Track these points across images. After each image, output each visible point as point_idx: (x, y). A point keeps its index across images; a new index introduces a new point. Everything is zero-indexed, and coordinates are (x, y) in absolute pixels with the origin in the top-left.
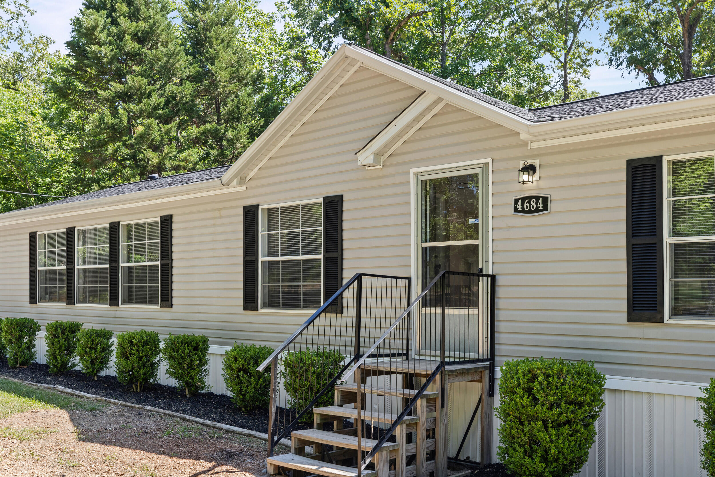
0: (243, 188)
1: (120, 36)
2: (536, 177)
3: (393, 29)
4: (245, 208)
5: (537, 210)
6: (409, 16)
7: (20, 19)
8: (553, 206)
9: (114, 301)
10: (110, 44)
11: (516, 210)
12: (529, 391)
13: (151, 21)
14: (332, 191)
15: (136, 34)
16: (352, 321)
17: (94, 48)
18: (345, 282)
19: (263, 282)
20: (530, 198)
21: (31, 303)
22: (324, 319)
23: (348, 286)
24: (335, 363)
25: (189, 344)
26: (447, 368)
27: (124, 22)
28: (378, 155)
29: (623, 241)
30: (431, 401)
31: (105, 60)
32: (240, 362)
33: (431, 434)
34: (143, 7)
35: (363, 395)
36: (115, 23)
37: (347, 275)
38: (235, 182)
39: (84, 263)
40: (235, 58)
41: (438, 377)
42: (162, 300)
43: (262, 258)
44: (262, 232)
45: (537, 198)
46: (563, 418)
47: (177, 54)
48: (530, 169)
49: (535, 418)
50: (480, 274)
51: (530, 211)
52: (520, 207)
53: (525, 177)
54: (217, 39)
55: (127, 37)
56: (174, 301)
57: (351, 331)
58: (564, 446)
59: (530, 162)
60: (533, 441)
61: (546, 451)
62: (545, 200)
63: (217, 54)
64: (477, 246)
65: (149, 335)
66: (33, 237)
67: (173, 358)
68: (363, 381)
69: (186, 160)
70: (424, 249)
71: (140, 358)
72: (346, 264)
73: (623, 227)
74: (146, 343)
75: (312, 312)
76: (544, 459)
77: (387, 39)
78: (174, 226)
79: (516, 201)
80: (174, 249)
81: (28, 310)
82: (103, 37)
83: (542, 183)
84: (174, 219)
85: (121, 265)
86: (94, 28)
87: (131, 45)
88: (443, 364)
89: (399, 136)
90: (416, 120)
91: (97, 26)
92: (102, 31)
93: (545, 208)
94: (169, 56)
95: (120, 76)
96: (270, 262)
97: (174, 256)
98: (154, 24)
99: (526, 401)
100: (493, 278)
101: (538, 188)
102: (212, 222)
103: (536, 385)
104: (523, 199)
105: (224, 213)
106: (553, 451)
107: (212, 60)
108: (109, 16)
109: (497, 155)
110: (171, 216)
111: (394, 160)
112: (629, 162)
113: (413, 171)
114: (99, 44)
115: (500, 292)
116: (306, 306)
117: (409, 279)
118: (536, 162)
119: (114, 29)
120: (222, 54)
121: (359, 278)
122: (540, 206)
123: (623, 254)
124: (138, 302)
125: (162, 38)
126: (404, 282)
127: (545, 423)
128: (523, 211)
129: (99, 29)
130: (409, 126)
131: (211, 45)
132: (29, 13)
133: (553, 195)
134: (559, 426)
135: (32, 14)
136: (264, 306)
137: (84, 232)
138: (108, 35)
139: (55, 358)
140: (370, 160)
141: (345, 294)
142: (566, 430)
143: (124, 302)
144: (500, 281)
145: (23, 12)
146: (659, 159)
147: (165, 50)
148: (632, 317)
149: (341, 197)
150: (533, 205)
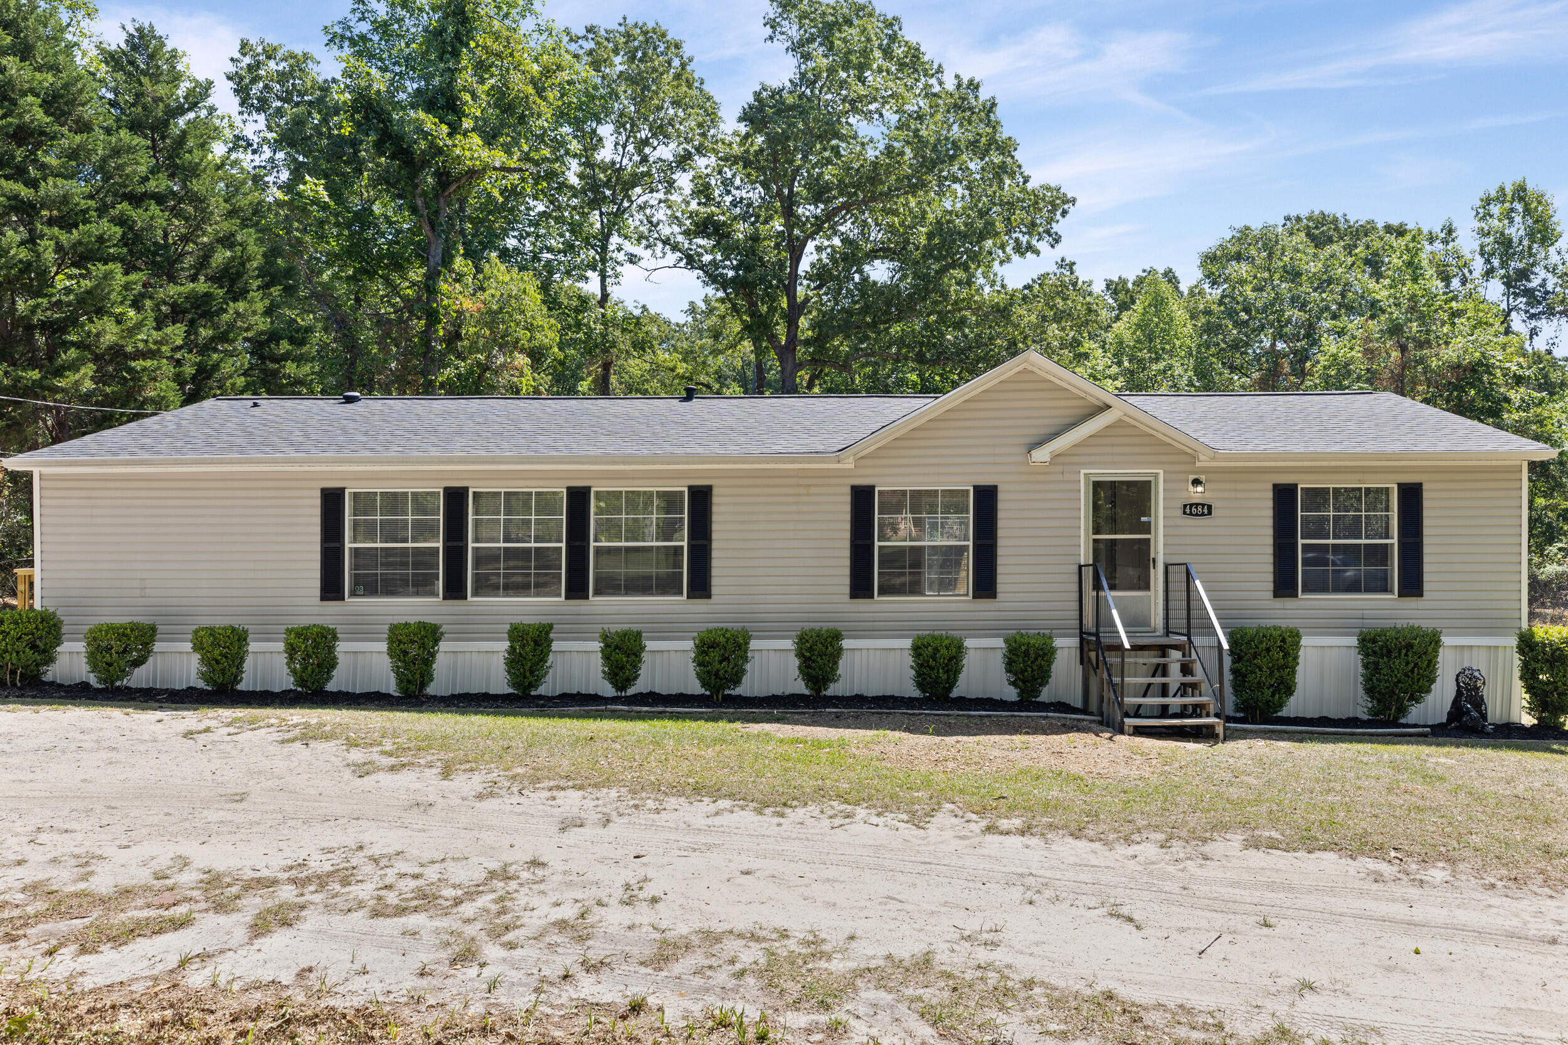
0: (851, 466)
2: (1202, 489)
4: (853, 488)
5: (1203, 514)
8: (1215, 512)
11: (1185, 513)
14: (985, 480)
20: (1197, 505)
21: (325, 598)
29: (1269, 541)
37: (1004, 562)
42: (691, 590)
43: (878, 543)
44: (879, 516)
45: (1203, 505)
48: (1196, 482)
51: (1197, 515)
52: (1188, 511)
59: (1196, 477)
62: (1210, 507)
64: (1149, 540)
70: (1095, 541)
72: (1001, 551)
73: (1269, 531)
78: (715, 500)
79: (1185, 506)
80: (714, 527)
83: (1207, 494)
84: (715, 491)
85: (594, 544)
93: (1210, 513)
97: (714, 536)
101: (1204, 498)
102: (792, 499)
104: (1191, 505)
105: (812, 490)
109: (1168, 468)
110: (711, 487)
112: (1275, 486)
113: (1083, 471)
118: (1203, 478)
122: (1206, 511)
123: (1270, 550)
124: (630, 592)
128: (1191, 514)
133: (1217, 504)
136: (883, 593)
137: (489, 496)
140: (1045, 458)
141: (999, 580)
143: (598, 593)
146: (1295, 486)
148: (1277, 594)
149: (996, 487)
150: (1198, 510)
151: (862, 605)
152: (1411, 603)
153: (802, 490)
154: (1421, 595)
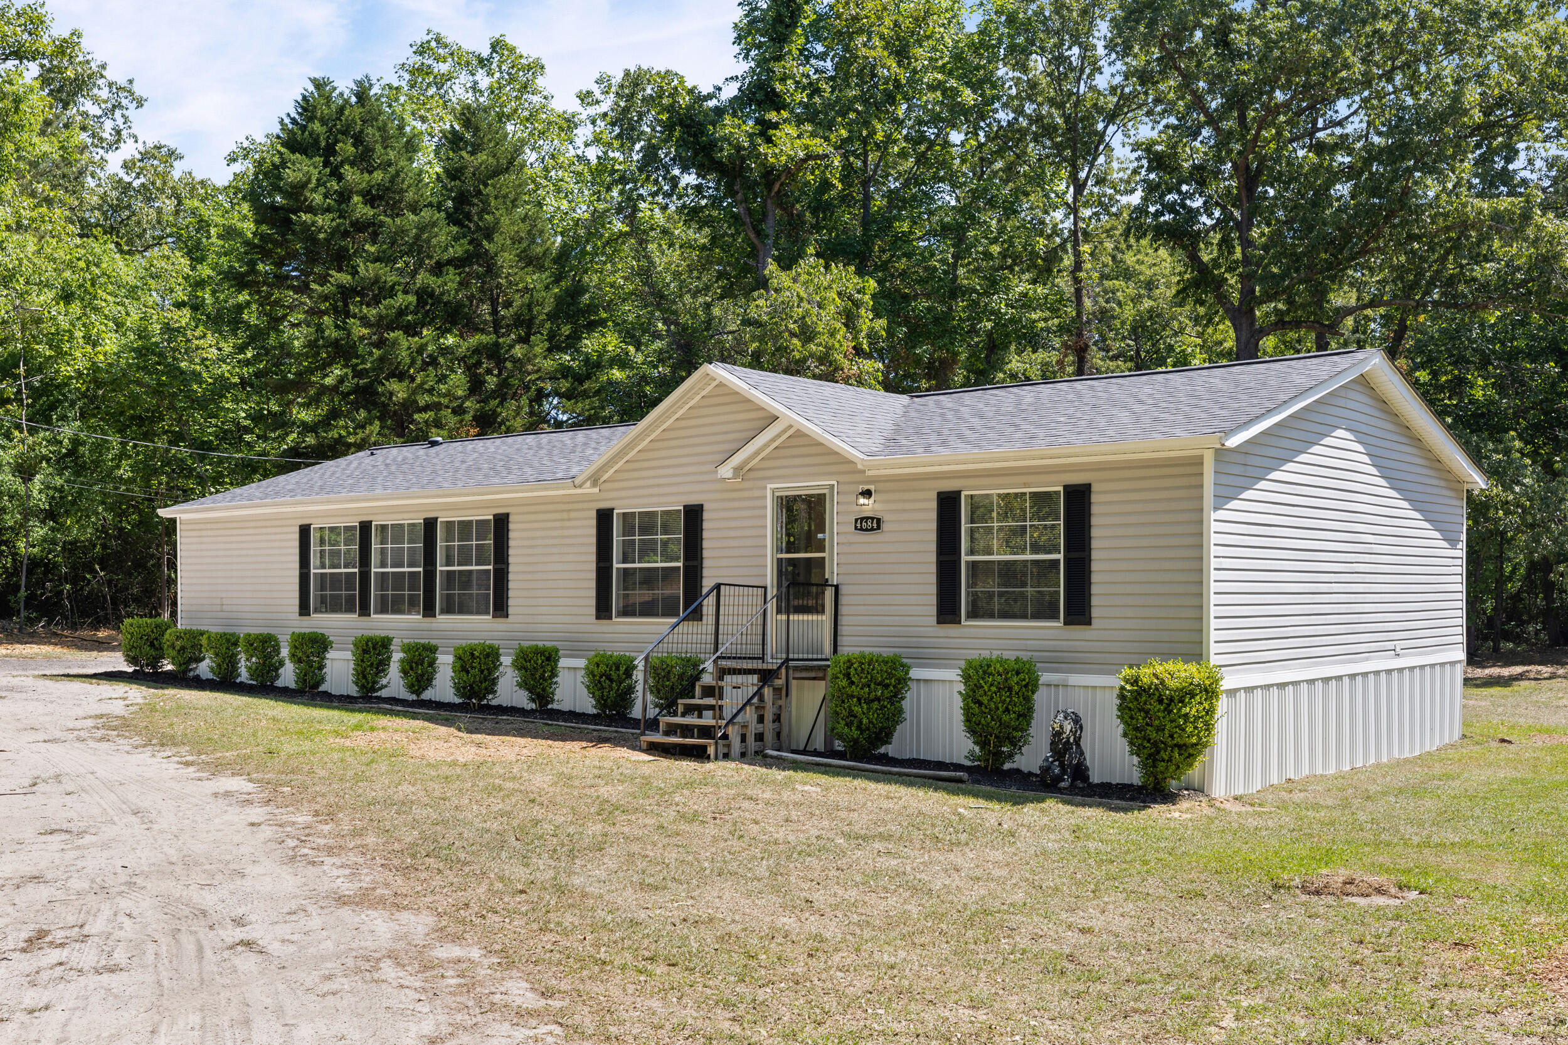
0: (596, 490)
1: (344, 197)
2: (872, 500)
3: (779, 177)
4: (598, 511)
5: (872, 529)
6: (804, 161)
7: (118, 113)
8: (885, 526)
9: (429, 611)
10: (328, 210)
11: (856, 528)
12: (847, 676)
13: (392, 170)
14: (693, 500)
15: (369, 192)
16: (711, 629)
17: (305, 217)
18: (705, 591)
19: (618, 589)
20: (867, 518)
21: (301, 614)
22: (686, 627)
23: (708, 595)
24: (695, 665)
25: (542, 653)
26: (791, 663)
27: (350, 174)
28: (737, 470)
29: (932, 558)
30: (777, 691)
31: (322, 236)
32: (603, 668)
33: (777, 718)
34: (378, 147)
35: (721, 688)
36: (337, 174)
37: (707, 584)
38: (588, 484)
39: (383, 564)
40: (524, 227)
41: (783, 671)
42: (495, 610)
43: (616, 565)
44: (617, 539)
45: (872, 519)
46: (872, 696)
47: (434, 224)
48: (867, 494)
49: (853, 696)
50: (825, 583)
51: (867, 530)
52: (859, 525)
53: (862, 501)
54: (496, 198)
55: (356, 199)
56: (510, 611)
57: (711, 638)
58: (873, 716)
59: (866, 487)
60: (851, 714)
61: (861, 722)
62: (879, 520)
63: (497, 222)
64: (824, 559)
65: (491, 647)
66: (305, 531)
67: (526, 669)
68: (721, 678)
69: (448, 394)
70: (780, 561)
71: (482, 672)
72: (705, 572)
73: (933, 547)
74: (488, 655)
75: (674, 620)
76: (859, 728)
77: (770, 191)
78: (511, 526)
79: (856, 520)
80: (511, 552)
81: (296, 623)
82: (317, 198)
83: (878, 506)
84: (511, 518)
85: (439, 568)
86: (303, 185)
87: (360, 209)
88: (787, 660)
89: (757, 453)
90: (773, 440)
91: (309, 181)
92: (314, 190)
93: (879, 528)
94: (422, 228)
95: (341, 260)
96: (625, 569)
97: (511, 560)
98: (397, 174)
99: (844, 683)
100: (837, 587)
101: (873, 510)
102: (558, 524)
103: (852, 671)
104: (862, 519)
105: (573, 515)
106: (865, 721)
107: (489, 233)
108: (326, 164)
109: (841, 478)
110: (507, 515)
111: (752, 475)
112: (939, 494)
113: (769, 486)
114: (310, 210)
115: (843, 600)
116: (665, 615)
117: (765, 588)
118: (872, 488)
119: (334, 185)
120: (505, 220)
121: (718, 587)
122: (875, 525)
123: (933, 568)
124: (461, 611)
125: (410, 196)
126: (760, 591)
127: (859, 699)
128: (861, 529)
129: (311, 186)
130: (767, 445)
131: (485, 210)
132: (135, 104)
133: (886, 517)
134: (869, 702)
135: (140, 103)
136: (619, 615)
137: (383, 528)
138: (326, 196)
139: (364, 677)
140: (730, 474)
141: (705, 602)
142: (875, 705)
143: (442, 612)
144: (843, 590)
145: (124, 102)
146: (959, 493)
147: (416, 218)
148: (940, 621)
149: (701, 506)
150: (869, 524)
151: (604, 626)
152: (1078, 632)
153: (565, 515)
154: (1089, 623)
